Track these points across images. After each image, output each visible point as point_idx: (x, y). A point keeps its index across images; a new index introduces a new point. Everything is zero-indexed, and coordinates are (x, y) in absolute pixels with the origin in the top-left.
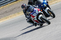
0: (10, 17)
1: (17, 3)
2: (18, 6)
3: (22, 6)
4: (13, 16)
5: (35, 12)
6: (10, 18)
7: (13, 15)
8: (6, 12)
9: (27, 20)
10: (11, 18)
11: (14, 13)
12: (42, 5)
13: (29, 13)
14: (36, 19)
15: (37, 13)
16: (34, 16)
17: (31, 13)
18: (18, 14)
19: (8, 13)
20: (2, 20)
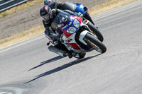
0: (33, 32)
3: (41, 11)
4: (39, 29)
6: (31, 34)
8: (23, 21)
9: (48, 44)
10: (35, 34)
13: (59, 26)
14: (74, 41)
15: (77, 26)
16: (71, 32)
17: (62, 27)
19: (27, 24)
20: (14, 38)
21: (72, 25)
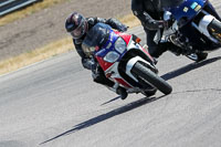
1: (27, 15)
2: (29, 29)
3: (68, 24)
4: (11, 63)
5: (113, 47)
7: (11, 59)
11: (16, 53)
12: (186, 9)
13: (92, 49)
14: (117, 76)
17: (96, 51)
18: (30, 57)
21: (112, 48)
